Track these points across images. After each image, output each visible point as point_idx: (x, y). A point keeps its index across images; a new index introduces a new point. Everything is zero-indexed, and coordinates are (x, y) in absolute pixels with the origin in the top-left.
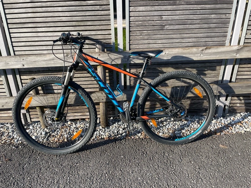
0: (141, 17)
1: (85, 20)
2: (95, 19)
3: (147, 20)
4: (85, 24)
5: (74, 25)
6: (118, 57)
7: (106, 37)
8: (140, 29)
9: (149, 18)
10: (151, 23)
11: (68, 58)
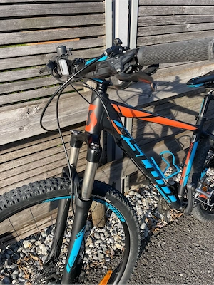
0: (155, 8)
1: (48, 12)
2: (71, 12)
3: (164, 13)
4: (48, 25)
5: (21, 28)
6: (134, 93)
7: (94, 54)
8: (152, 33)
9: (166, 9)
10: (169, 20)
11: (31, 116)
